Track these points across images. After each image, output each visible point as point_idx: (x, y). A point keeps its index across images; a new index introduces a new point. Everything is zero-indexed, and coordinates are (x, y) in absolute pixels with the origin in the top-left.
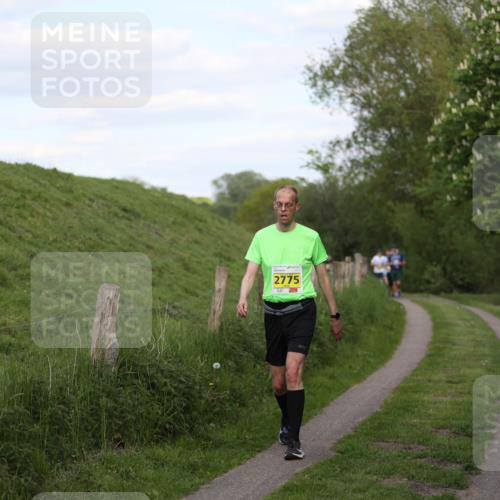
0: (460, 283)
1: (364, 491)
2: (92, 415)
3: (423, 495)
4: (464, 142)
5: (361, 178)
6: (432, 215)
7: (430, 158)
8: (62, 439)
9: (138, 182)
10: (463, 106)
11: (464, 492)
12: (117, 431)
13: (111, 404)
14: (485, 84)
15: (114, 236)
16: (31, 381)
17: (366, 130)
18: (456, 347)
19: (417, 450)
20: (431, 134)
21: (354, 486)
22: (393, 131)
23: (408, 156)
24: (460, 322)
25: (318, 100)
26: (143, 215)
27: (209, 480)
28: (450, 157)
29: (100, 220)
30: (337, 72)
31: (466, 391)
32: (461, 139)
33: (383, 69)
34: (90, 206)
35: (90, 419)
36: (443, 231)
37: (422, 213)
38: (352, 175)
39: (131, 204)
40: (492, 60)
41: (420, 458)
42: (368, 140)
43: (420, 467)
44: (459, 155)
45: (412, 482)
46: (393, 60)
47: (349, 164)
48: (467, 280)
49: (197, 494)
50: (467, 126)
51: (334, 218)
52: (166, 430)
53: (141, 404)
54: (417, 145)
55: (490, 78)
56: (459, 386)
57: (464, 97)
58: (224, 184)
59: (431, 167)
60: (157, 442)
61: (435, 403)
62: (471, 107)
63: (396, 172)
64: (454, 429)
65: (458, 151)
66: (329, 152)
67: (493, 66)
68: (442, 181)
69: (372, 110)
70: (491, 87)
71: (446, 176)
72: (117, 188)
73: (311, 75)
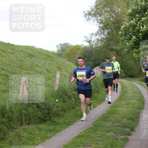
0: (129, 75)
1: (101, 137)
2: (20, 116)
3: (118, 138)
4: (130, 33)
5: (100, 44)
6: (121, 55)
7: (120, 38)
8: (11, 123)
9: (34, 46)
10: (129, 23)
11: (130, 137)
12: (28, 120)
13: (26, 112)
14: (136, 16)
15: (27, 62)
16: (2, 106)
17: (101, 30)
18: (128, 94)
19: (117, 124)
20: (120, 31)
21: (98, 135)
22: (109, 30)
23: (114, 38)
24: (129, 86)
25: (87, 21)
26: (35, 56)
27: (55, 134)
28: (126, 38)
29: (22, 58)
30: (92, 13)
31: (131, 107)
32: (129, 32)
33: (106, 12)
34: (19, 54)
35: (20, 117)
36: (124, 60)
37: (118, 55)
38: (97, 44)
39: (32, 53)
40: (138, 9)
41: (118, 127)
42: (102, 33)
43: (118, 129)
44: (129, 37)
45: (115, 134)
46: (109, 9)
47: (96, 40)
48: (131, 74)
49: (52, 138)
50: (131, 29)
51: (92, 56)
52: (42, 119)
53: (35, 112)
54: (116, 34)
55: (138, 14)
56: (129, 105)
57: (130, 20)
58: (59, 47)
59: (121, 41)
60: (40, 123)
61: (122, 110)
62: (132, 23)
63: (110, 43)
64: (127, 118)
65: (128, 36)
66: (91, 37)
67: (138, 11)
68: (124, 45)
69: (103, 24)
70: (138, 17)
71: (125, 43)
72: (27, 48)
73: (85, 14)
